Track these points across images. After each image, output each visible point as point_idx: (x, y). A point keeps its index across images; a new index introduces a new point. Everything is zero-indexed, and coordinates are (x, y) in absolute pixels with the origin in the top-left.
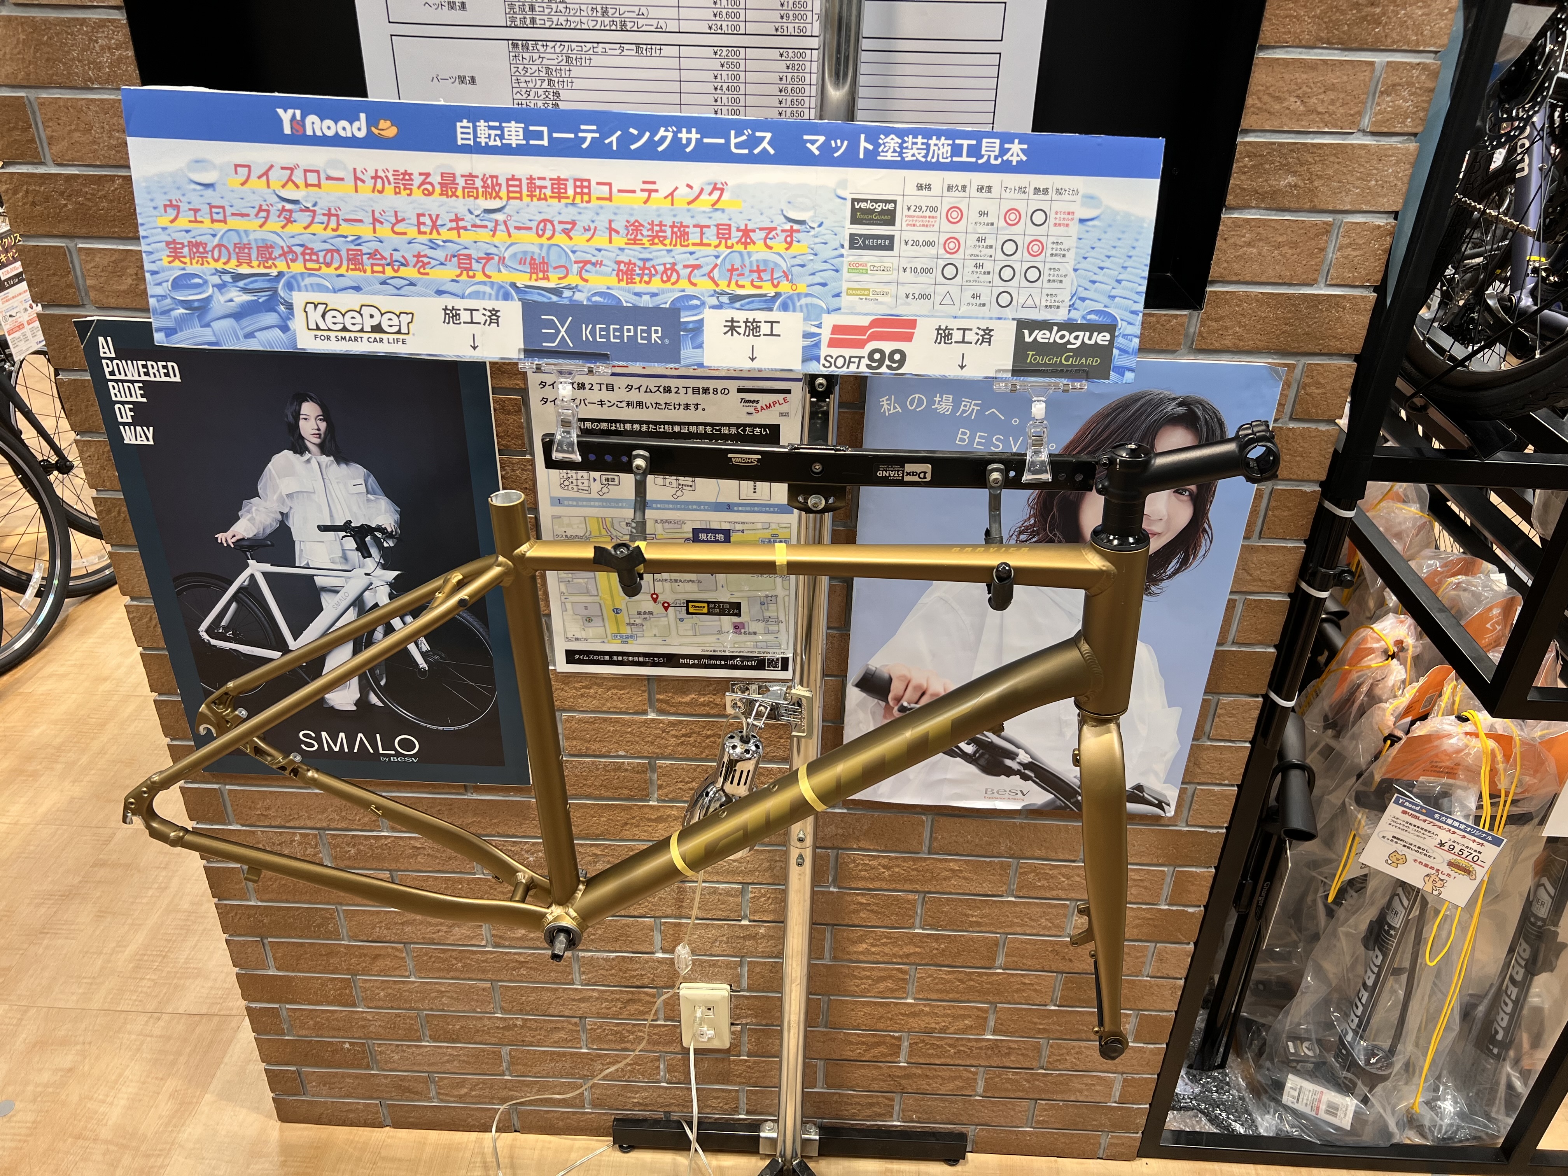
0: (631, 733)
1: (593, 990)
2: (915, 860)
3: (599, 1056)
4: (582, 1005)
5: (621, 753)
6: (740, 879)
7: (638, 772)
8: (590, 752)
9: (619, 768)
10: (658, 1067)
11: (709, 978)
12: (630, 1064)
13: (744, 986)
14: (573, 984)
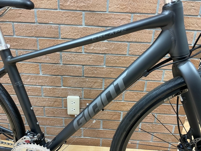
0: (54, 16)
1: (47, 98)
2: (124, 57)
3: (48, 118)
4: (44, 103)
5: (52, 23)
6: (82, 64)
7: (56, 29)
8: (44, 22)
9: (51, 27)
10: (62, 122)
11: (75, 95)
12: (56, 121)
13: (83, 97)
14: (41, 96)
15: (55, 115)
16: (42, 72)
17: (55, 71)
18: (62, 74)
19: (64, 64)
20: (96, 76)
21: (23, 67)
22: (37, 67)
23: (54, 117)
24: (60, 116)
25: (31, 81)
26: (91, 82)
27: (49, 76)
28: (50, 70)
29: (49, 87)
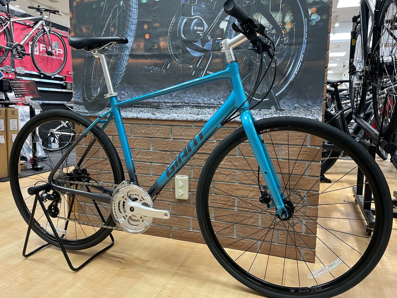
1: (155, 177)
10: (169, 208)
11: (184, 174)
12: (162, 206)
13: (192, 177)
14: (150, 175)
15: (162, 198)
16: (153, 147)
17: (165, 146)
18: (172, 150)
19: (173, 139)
20: (206, 152)
21: (135, 142)
22: (148, 142)
23: (161, 200)
24: (168, 200)
25: (142, 157)
26: (201, 159)
27: (158, 151)
28: (160, 145)
29: (158, 164)
